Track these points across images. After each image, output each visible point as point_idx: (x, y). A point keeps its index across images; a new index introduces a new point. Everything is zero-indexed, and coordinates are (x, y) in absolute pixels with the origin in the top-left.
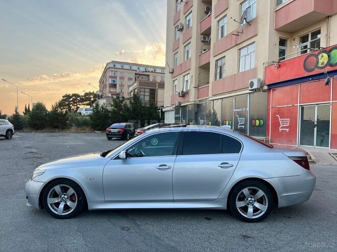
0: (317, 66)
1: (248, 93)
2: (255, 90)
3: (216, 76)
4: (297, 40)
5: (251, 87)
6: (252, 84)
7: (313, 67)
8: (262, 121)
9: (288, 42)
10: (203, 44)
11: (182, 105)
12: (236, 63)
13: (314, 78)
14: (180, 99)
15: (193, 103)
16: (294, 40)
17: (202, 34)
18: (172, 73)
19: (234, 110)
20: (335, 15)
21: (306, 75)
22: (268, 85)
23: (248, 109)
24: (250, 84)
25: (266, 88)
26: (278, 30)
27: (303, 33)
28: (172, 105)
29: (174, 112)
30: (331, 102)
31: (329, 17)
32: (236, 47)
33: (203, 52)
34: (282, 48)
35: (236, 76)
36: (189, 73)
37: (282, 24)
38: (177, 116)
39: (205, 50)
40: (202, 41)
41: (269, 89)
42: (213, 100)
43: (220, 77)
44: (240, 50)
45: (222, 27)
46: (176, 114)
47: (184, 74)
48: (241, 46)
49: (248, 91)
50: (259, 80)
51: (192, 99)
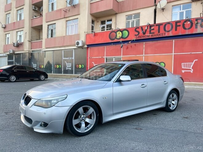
0: (116, 38)
1: (73, 49)
2: (79, 47)
3: (48, 36)
4: (100, 23)
5: (77, 45)
6: (78, 43)
7: (114, 38)
8: (83, 66)
9: (95, 22)
10: (33, 11)
11: (16, 53)
12: (64, 29)
13: (114, 44)
14: (14, 48)
15: (28, 52)
16: (98, 22)
17: (33, 5)
18: (5, 28)
19: (63, 58)
20: (119, 13)
21: (110, 42)
22: (87, 45)
23: (73, 58)
24: (77, 43)
25: (86, 46)
26: (91, 14)
27: (103, 19)
28: (5, 52)
29: (7, 58)
30: (122, 56)
31: (116, 14)
32: (64, 19)
33: (34, 17)
34: (93, 25)
35: (65, 37)
36: (23, 30)
37: (94, 11)
38: (10, 61)
39: (35, 16)
40: (33, 10)
41: (88, 48)
42: (45, 51)
43: (52, 36)
44: (67, 21)
45: (53, 4)
46: (9, 59)
47: (17, 30)
48: (68, 19)
49: (75, 47)
50: (82, 41)
51: (26, 49)
